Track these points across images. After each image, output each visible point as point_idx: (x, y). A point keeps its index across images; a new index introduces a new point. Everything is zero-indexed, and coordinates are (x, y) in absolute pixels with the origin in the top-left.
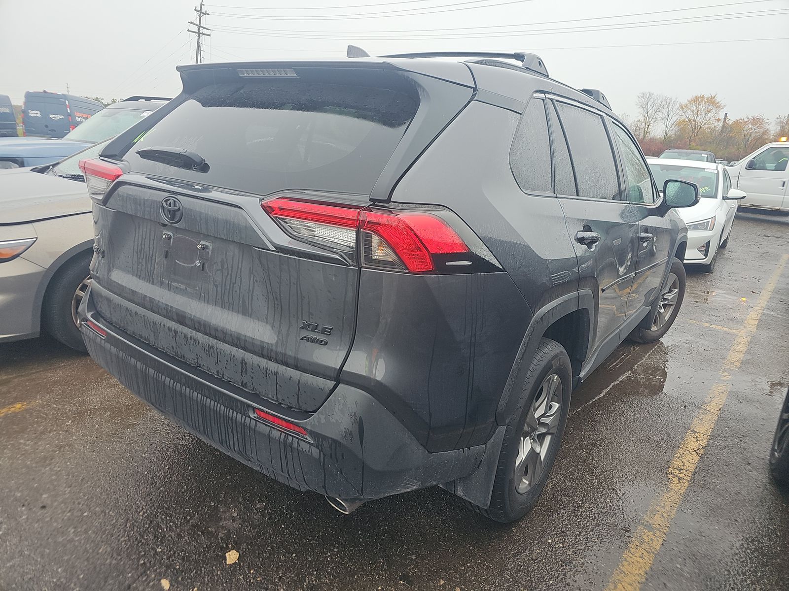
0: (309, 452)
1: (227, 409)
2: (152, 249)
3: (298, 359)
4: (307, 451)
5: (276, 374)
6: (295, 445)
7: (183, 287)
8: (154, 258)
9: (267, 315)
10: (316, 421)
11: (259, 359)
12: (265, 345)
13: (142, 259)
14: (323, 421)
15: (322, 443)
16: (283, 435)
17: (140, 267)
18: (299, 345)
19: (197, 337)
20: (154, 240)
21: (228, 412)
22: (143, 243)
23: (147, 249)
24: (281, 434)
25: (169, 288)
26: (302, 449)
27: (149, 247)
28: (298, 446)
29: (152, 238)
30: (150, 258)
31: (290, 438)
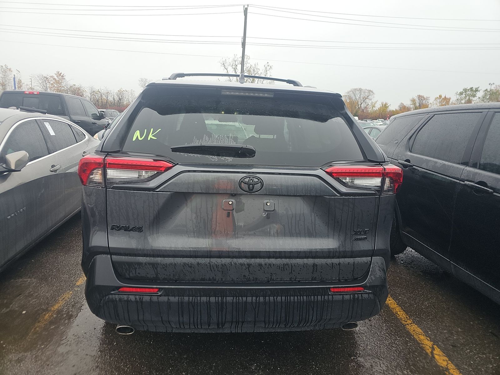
0: (369, 298)
1: (309, 297)
2: (210, 214)
3: (353, 251)
4: (367, 298)
5: (339, 264)
6: (360, 298)
8: (214, 219)
9: (328, 233)
10: (370, 280)
11: (325, 260)
12: (331, 250)
14: (374, 278)
15: (376, 290)
16: (352, 296)
18: (353, 244)
19: (271, 262)
21: (310, 299)
22: (198, 212)
23: (204, 214)
24: (350, 296)
26: (365, 298)
28: (362, 298)
30: (209, 221)
31: (356, 296)
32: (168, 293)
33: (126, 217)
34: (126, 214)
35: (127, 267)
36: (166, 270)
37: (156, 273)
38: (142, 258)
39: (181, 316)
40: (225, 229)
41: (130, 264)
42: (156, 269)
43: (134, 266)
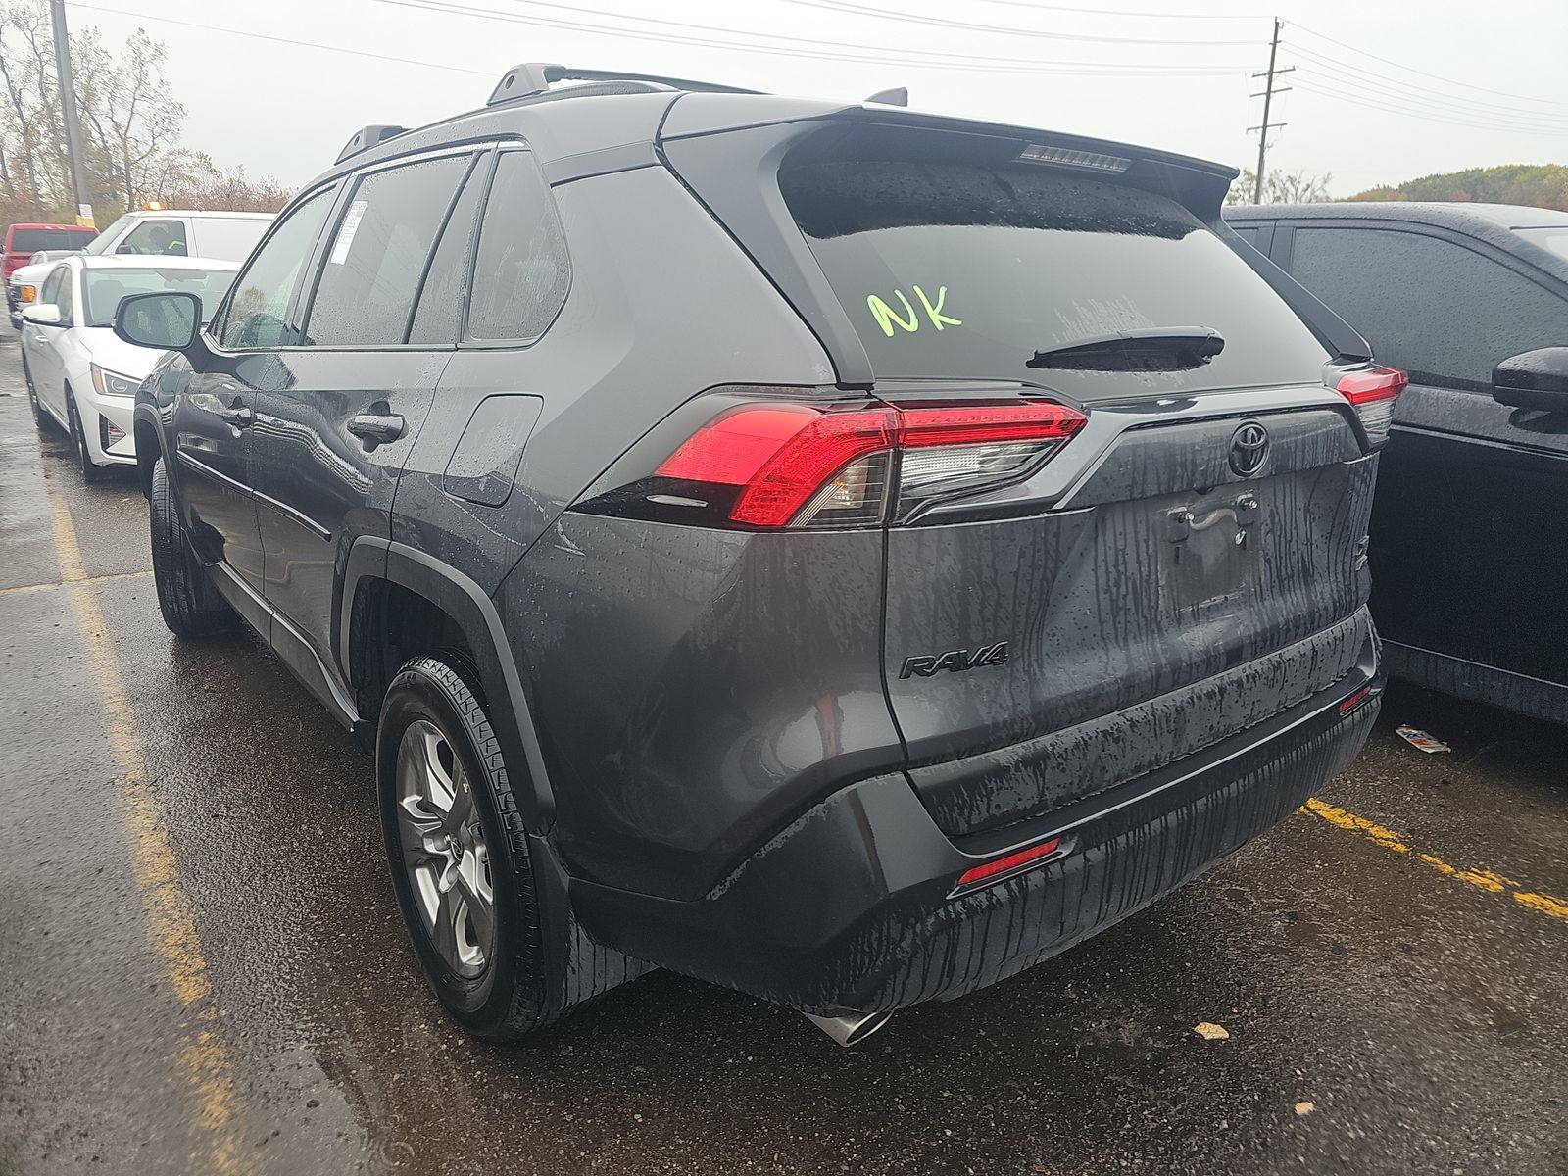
2: (1144, 563)
7: (1220, 598)
8: (1153, 577)
13: (1125, 597)
17: (1122, 618)
20: (1146, 541)
22: (1121, 560)
23: (1132, 567)
25: (1196, 616)
27: (1139, 562)
29: (1141, 537)
30: (1144, 584)
32: (1087, 837)
33: (958, 622)
34: (959, 610)
35: (966, 795)
36: (1064, 771)
37: (1041, 786)
38: (1004, 749)
39: (1104, 900)
40: (1174, 603)
41: (973, 783)
42: (1043, 775)
43: (985, 786)
